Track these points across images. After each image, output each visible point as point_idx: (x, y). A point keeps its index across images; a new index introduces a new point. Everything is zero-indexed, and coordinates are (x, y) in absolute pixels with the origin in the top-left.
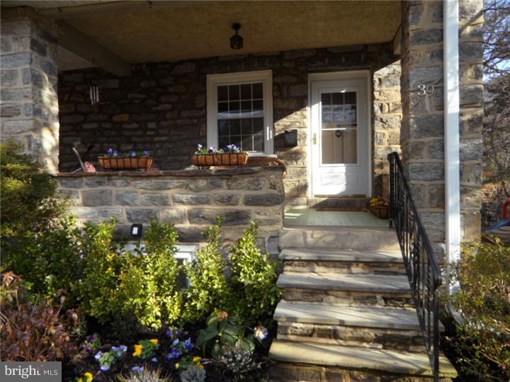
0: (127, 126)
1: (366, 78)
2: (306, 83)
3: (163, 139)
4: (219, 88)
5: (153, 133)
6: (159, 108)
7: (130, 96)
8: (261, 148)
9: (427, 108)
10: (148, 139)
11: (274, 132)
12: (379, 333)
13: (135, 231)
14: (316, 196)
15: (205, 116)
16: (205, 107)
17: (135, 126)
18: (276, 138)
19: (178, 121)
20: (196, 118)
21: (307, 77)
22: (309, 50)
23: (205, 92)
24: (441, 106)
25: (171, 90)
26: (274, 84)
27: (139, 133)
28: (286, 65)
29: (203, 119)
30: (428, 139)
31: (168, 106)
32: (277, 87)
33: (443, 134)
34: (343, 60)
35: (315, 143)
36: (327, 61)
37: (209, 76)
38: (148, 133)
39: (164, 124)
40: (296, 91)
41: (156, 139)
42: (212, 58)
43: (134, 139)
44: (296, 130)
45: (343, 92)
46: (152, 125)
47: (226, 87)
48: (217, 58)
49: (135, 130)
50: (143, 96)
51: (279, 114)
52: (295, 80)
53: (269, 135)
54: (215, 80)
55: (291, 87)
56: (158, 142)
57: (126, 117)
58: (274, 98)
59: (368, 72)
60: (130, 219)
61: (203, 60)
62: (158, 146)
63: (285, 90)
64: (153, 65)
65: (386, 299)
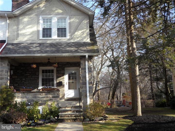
0: (17, 79)
1: (78, 69)
2: (64, 70)
3: (27, 83)
4: (42, 70)
5: (24, 81)
6: (26, 75)
7: (18, 71)
8: (53, 85)
9: (84, 80)
10: (23, 83)
11: (56, 82)
12: (74, 115)
13: (29, 104)
14: (67, 98)
15: (39, 77)
16: (39, 75)
17: (19, 79)
18: (57, 83)
19: (31, 78)
20: (36, 78)
21: (65, 69)
22: (65, 62)
23: (39, 71)
24: (86, 80)
25: (29, 70)
26: (57, 70)
27: (20, 81)
28: (60, 65)
29: (38, 78)
30: (84, 86)
31: (29, 75)
32: (57, 71)
33: (86, 85)
34: (73, 65)
35: (67, 84)
36: (69, 65)
37: (40, 67)
38: (23, 81)
39: (27, 79)
40: (62, 72)
41: (25, 83)
42: (41, 63)
43: (18, 83)
44: (62, 82)
45: (73, 72)
46: (24, 79)
47: (44, 70)
48: (42, 63)
49: (19, 80)
50: (22, 71)
51: (58, 77)
52: (62, 69)
53: (55, 82)
54: (41, 68)
55: (61, 71)
56: (25, 84)
57: (16, 77)
58: (57, 73)
59: (79, 68)
60: (28, 101)
61: (38, 63)
62: (25, 85)
63: (59, 71)
64: (25, 64)
65: (76, 112)
